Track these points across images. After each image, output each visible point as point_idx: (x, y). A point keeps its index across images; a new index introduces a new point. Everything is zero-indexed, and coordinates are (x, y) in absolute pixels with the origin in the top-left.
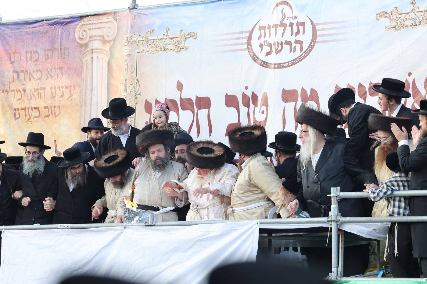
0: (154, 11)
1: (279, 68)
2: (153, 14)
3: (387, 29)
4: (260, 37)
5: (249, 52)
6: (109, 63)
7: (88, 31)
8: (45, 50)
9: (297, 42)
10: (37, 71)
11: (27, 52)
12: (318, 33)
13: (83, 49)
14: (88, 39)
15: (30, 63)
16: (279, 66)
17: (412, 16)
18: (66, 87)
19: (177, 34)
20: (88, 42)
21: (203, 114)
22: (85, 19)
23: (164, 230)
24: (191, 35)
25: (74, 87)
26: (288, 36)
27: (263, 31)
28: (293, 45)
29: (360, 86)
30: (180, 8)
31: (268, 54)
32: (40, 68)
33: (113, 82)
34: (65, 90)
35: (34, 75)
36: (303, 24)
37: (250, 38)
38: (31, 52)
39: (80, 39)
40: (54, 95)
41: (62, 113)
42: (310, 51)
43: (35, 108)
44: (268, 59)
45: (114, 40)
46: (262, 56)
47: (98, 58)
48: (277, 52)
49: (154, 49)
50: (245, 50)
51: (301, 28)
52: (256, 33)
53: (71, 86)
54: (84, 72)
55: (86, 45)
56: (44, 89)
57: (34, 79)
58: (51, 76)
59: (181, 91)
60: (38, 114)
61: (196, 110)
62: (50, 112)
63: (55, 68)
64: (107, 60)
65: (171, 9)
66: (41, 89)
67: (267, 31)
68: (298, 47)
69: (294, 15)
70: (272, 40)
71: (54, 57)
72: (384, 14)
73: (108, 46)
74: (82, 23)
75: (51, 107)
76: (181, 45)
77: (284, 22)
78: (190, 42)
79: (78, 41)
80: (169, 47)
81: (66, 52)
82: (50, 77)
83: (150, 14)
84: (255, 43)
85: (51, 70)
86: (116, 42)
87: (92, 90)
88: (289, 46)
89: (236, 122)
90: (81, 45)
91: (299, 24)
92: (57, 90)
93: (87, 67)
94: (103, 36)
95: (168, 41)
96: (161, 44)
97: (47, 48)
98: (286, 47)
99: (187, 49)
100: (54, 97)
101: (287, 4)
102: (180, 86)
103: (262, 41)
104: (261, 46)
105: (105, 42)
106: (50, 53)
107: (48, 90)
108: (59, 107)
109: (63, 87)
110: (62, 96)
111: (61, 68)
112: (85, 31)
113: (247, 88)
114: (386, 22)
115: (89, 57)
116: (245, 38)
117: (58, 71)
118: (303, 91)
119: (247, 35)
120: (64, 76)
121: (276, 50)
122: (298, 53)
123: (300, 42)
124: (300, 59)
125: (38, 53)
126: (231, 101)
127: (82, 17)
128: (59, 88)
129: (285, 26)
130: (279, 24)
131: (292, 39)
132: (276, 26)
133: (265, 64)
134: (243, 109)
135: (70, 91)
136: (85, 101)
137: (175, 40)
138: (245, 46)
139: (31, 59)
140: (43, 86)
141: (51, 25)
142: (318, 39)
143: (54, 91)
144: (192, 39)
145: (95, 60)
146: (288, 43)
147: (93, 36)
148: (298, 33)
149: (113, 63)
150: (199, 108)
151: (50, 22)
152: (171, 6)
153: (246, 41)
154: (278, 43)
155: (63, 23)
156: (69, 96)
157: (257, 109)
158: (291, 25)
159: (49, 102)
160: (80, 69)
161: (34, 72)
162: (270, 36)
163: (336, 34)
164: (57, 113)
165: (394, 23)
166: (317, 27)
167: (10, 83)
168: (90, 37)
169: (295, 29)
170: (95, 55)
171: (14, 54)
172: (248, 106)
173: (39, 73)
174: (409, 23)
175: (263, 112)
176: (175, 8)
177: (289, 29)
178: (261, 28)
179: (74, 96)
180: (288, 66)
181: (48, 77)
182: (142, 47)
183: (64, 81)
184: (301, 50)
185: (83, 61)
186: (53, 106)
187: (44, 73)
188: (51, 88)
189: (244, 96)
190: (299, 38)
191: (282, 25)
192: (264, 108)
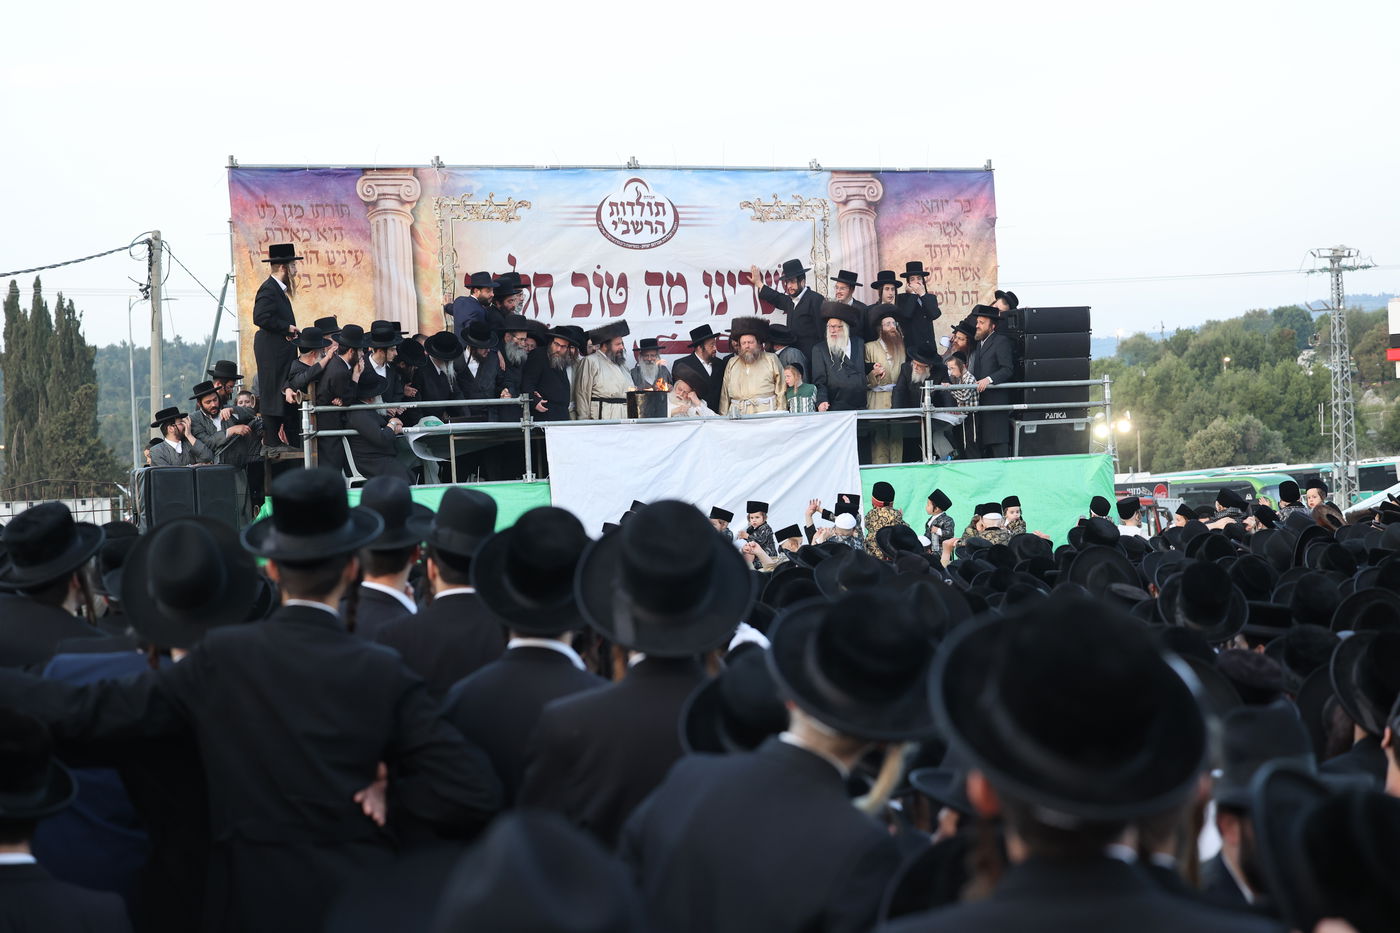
0: (471, 172)
1: (640, 249)
2: (470, 176)
3: (753, 219)
4: (612, 214)
5: (600, 229)
6: (412, 228)
7: (375, 187)
8: (312, 206)
9: (657, 222)
10: (303, 230)
11: (284, 206)
12: (680, 216)
13: (370, 208)
14: (375, 197)
15: (290, 219)
16: (640, 247)
17: (777, 209)
18: (350, 252)
19: (505, 202)
20: (378, 200)
21: (542, 293)
22: (369, 173)
23: (754, 423)
24: (522, 204)
25: (362, 252)
26: (647, 216)
27: (615, 208)
28: (654, 226)
29: (730, 274)
30: (504, 172)
31: (624, 232)
32: (307, 226)
33: (419, 249)
34: (347, 255)
35: (300, 235)
36: (662, 205)
37: (599, 214)
38: (290, 206)
39: (364, 195)
40: (332, 260)
41: (346, 283)
42: (674, 234)
43: (305, 275)
44: (625, 238)
45: (418, 201)
46: (617, 234)
47: (393, 220)
48: (637, 232)
49: (473, 216)
50: (593, 225)
51: (661, 208)
52: (606, 209)
53: (356, 251)
54: (374, 235)
55: (374, 204)
56: (316, 253)
57: (299, 239)
58: (325, 238)
59: (514, 266)
60: (308, 283)
61: (533, 287)
62: (327, 281)
63: (330, 229)
64: (410, 224)
65: (494, 172)
66: (311, 252)
67: (621, 208)
68: (660, 228)
69: (651, 194)
70: (628, 218)
71: (327, 215)
72: (748, 204)
73: (408, 208)
74: (365, 177)
75: (329, 275)
76: (511, 214)
77: (641, 200)
78: (521, 211)
79: (363, 198)
80: (495, 215)
81: (344, 209)
82: (323, 239)
83: (466, 175)
84: (607, 221)
85: (325, 230)
86: (421, 204)
87: (387, 258)
88: (649, 227)
89: (586, 302)
90: (367, 204)
91: (657, 204)
92: (336, 255)
93: (378, 230)
94: (399, 195)
95: (492, 208)
96: (484, 211)
97: (314, 203)
98: (647, 228)
99: (519, 219)
100: (333, 263)
101: (641, 182)
102: (512, 261)
103: (615, 218)
104: (614, 223)
105: (403, 202)
106: (320, 210)
107: (322, 253)
108: (340, 275)
109: (344, 252)
110: (344, 263)
111: (341, 229)
112: (370, 186)
113: (599, 267)
114: (749, 211)
115: (380, 218)
116: (593, 213)
117: (334, 232)
118: (669, 276)
119: (595, 210)
120: (345, 239)
121: (635, 230)
122: (660, 235)
123: (662, 224)
124: (664, 241)
125: (302, 208)
126: (578, 279)
127: (364, 170)
128: (338, 252)
129: (642, 205)
130: (635, 201)
131: (653, 219)
132: (631, 204)
133: (625, 245)
134: (594, 290)
135: (356, 256)
136: (380, 271)
137: (502, 208)
138: (595, 222)
139: (291, 214)
140: (314, 249)
141: (317, 175)
142: (681, 222)
143: (331, 256)
144: (524, 209)
145: (390, 224)
146: (648, 223)
147: (384, 194)
148: (658, 214)
149: (419, 229)
150: (537, 285)
151: (316, 172)
152: (491, 168)
153: (594, 216)
154: (637, 222)
155: (336, 174)
156: (355, 262)
157: (612, 291)
158: (649, 204)
159: (324, 270)
160: (368, 232)
161: (298, 231)
162: (625, 214)
163: (699, 219)
164: (338, 283)
165: (759, 215)
166: (678, 210)
167: (260, 243)
168: (379, 195)
169: (655, 210)
170: (389, 217)
171: (263, 206)
172: (601, 287)
173: (306, 232)
174: (773, 215)
175: (621, 294)
176: (499, 172)
177: (647, 208)
178: (611, 204)
179: (362, 263)
180: (650, 247)
181: (320, 239)
182: (457, 213)
183: (347, 244)
184: (664, 231)
185: (372, 222)
186: (331, 273)
187: (312, 233)
188: (327, 252)
189: (595, 274)
190: (660, 218)
191: (638, 203)
192: (622, 290)
